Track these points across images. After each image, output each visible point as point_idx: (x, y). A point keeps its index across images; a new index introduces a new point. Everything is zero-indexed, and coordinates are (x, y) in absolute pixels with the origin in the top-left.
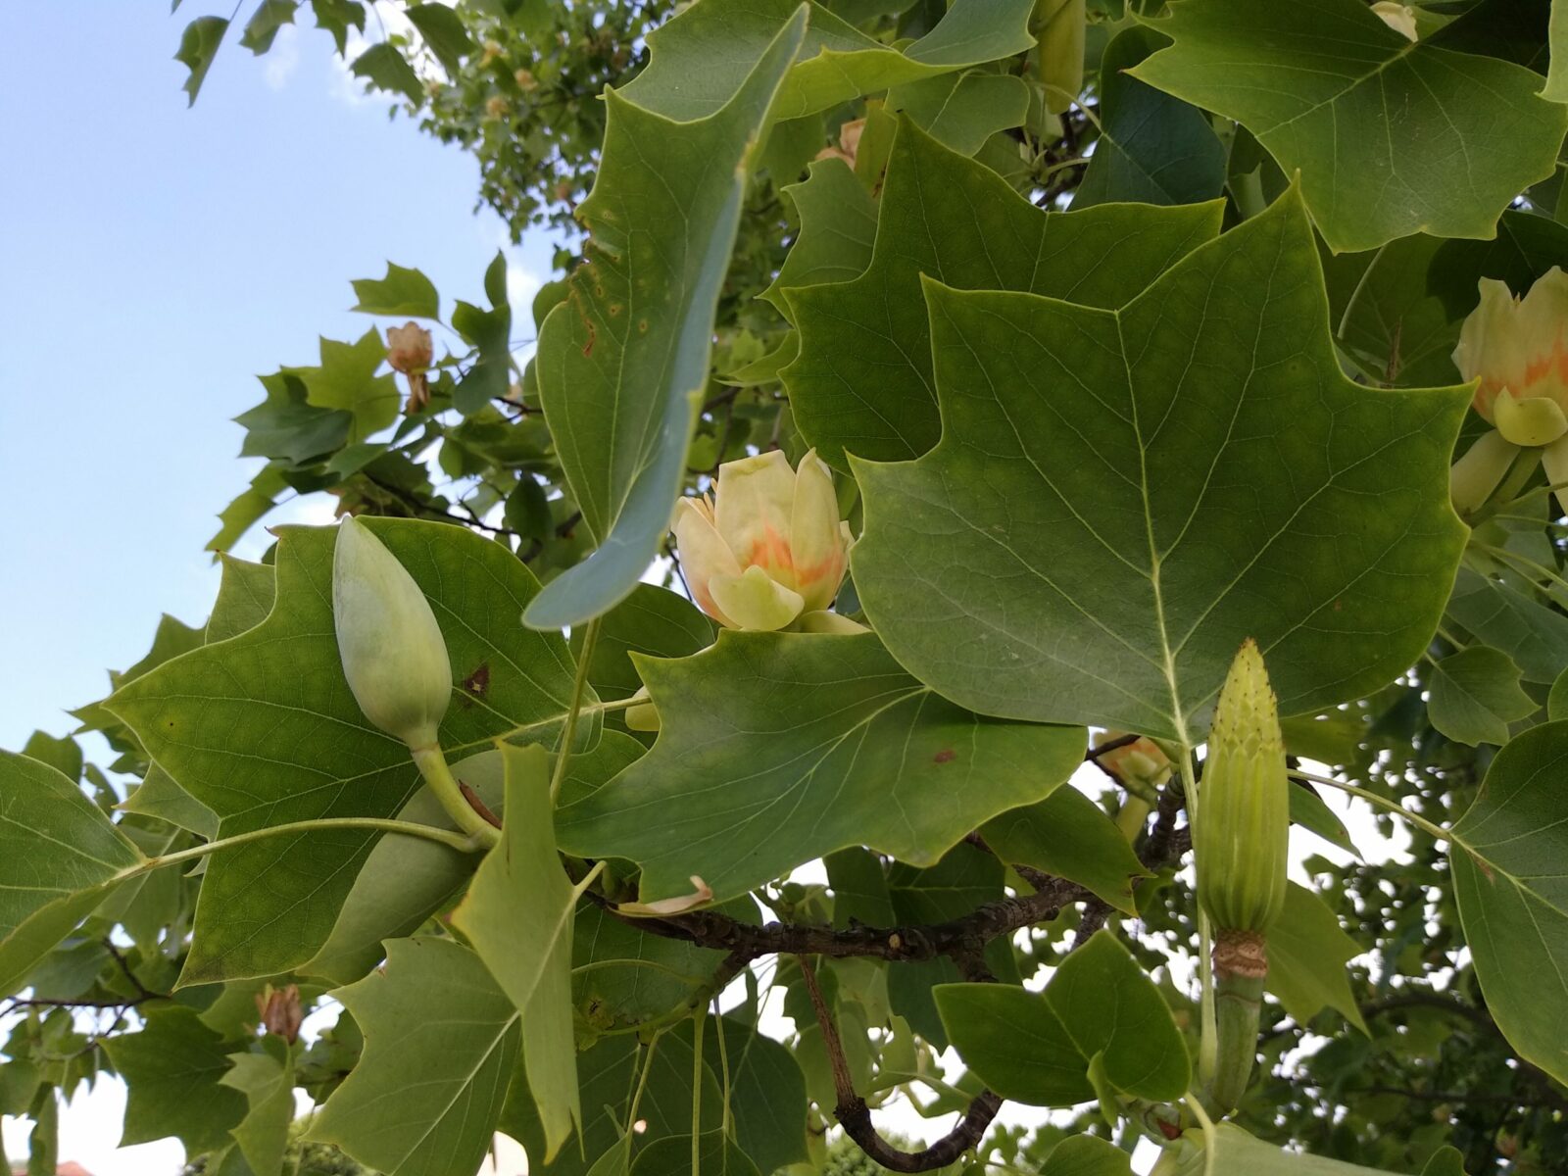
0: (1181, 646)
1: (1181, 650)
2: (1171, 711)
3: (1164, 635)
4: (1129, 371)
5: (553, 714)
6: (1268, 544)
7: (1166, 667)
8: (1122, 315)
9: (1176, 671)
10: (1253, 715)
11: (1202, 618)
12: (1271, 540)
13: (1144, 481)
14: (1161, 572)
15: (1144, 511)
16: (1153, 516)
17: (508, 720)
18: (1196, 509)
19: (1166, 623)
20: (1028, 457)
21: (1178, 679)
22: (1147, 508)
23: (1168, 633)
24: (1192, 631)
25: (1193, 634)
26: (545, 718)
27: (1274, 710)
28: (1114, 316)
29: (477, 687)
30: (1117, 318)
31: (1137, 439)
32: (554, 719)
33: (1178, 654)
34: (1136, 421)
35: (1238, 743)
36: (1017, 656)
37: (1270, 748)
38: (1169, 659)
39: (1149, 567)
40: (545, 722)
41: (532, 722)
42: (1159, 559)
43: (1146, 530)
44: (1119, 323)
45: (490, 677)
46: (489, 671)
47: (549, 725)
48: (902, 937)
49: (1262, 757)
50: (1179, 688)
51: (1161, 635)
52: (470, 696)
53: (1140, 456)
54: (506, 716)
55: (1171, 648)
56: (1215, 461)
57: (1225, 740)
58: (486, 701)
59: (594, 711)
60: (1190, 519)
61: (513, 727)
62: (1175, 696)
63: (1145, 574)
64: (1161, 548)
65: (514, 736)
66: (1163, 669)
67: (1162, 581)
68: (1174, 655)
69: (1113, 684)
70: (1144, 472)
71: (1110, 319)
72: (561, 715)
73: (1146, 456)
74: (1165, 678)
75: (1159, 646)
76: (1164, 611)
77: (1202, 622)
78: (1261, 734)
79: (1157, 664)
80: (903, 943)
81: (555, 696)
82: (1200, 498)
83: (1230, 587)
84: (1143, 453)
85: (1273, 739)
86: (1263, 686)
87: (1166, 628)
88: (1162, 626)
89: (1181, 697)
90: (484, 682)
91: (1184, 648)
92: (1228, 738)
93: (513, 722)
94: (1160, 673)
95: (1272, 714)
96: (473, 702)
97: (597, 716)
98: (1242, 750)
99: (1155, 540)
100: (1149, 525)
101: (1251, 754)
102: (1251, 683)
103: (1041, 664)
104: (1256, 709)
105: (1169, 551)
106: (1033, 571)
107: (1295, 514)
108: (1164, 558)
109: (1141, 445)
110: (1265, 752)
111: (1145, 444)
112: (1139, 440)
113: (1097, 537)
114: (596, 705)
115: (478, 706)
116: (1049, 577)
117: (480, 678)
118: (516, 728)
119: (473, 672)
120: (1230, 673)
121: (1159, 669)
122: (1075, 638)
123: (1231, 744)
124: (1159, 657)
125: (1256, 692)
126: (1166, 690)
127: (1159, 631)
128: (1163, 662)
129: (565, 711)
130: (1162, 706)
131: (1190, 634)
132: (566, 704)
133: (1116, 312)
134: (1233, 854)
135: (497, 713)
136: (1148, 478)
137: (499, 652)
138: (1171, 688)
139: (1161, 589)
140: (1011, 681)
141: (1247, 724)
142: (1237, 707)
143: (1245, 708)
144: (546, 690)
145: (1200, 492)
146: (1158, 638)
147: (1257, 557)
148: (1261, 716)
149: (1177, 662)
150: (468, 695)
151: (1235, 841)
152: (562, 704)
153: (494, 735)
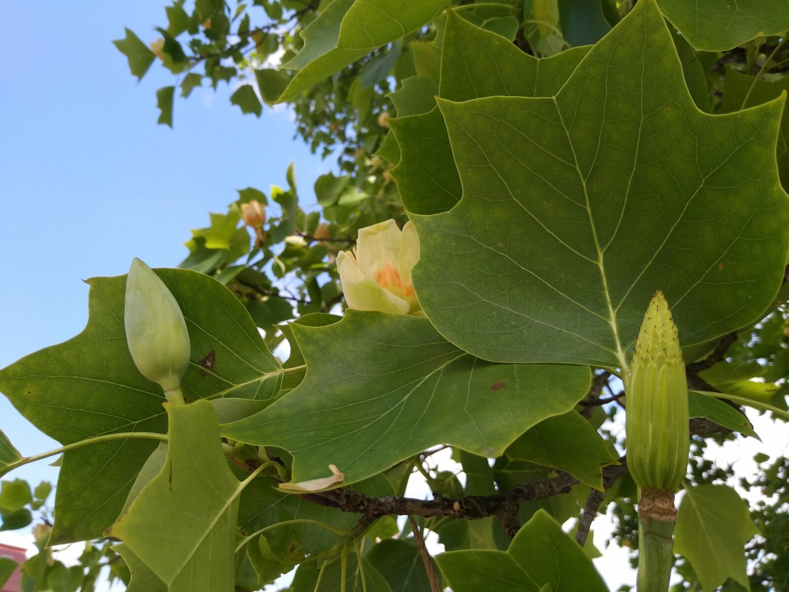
0: (620, 306)
1: (620, 308)
2: (614, 348)
3: (608, 299)
4: (568, 134)
5: (255, 377)
6: (671, 231)
7: (611, 320)
8: (557, 99)
9: (617, 322)
10: (661, 340)
11: (633, 286)
12: (672, 229)
13: (588, 203)
14: (604, 259)
15: (589, 222)
16: (595, 224)
17: (228, 382)
18: (622, 215)
19: (609, 291)
20: (514, 199)
21: (619, 327)
22: (591, 220)
23: (611, 298)
24: (627, 294)
25: (628, 296)
26: (250, 380)
27: (676, 336)
28: (553, 100)
29: (209, 364)
30: (555, 101)
32: (255, 380)
33: (618, 311)
34: (577, 165)
35: (651, 359)
36: (515, 323)
37: (673, 361)
38: (613, 314)
39: (596, 257)
40: (250, 382)
41: (242, 383)
42: (602, 251)
43: (592, 233)
44: (556, 103)
45: (216, 358)
46: (216, 354)
47: (252, 384)
48: (460, 503)
49: (667, 368)
50: (620, 333)
51: (606, 300)
52: (205, 369)
53: (583, 187)
54: (227, 379)
55: (614, 307)
56: (630, 182)
57: (642, 358)
58: (214, 372)
59: (279, 374)
60: (619, 222)
61: (231, 386)
62: (617, 338)
63: (594, 262)
64: (602, 245)
65: (233, 391)
66: (609, 322)
67: (605, 265)
68: (616, 311)
69: (576, 334)
70: (586, 197)
71: (551, 102)
72: (259, 377)
73: (587, 186)
74: (610, 327)
75: (606, 308)
76: (608, 284)
77: (634, 289)
78: (666, 353)
79: (605, 319)
80: (461, 507)
81: (255, 366)
82: (624, 207)
83: (650, 263)
84: (584, 184)
85: (675, 355)
86: (668, 321)
87: (609, 295)
88: (607, 293)
89: (621, 339)
90: (213, 361)
91: (622, 307)
92: (644, 357)
93: (231, 383)
94: (607, 324)
95: (674, 339)
96: (207, 372)
97: (280, 376)
98: (653, 364)
99: (598, 239)
100: (594, 230)
101: (660, 367)
102: (660, 319)
103: (530, 326)
104: (663, 336)
105: (608, 245)
106: (523, 269)
107: (685, 209)
108: (605, 249)
109: (582, 179)
110: (669, 365)
111: (584, 178)
112: (581, 177)
113: (561, 241)
114: (279, 370)
115: (210, 374)
116: (533, 272)
117: (211, 358)
118: (233, 386)
119: (206, 356)
120: (646, 314)
121: (606, 322)
122: (551, 308)
123: (646, 361)
124: (606, 314)
125: (663, 325)
126: (611, 334)
127: (605, 297)
128: (608, 316)
129: (262, 375)
130: (609, 346)
131: (626, 296)
132: (262, 371)
133: (554, 98)
134: (648, 435)
135: (222, 379)
136: (590, 200)
137: (221, 343)
138: (614, 333)
139: (605, 270)
140: (511, 339)
141: (657, 347)
142: (650, 336)
143: (655, 336)
144: (250, 364)
145: (623, 204)
146: (605, 302)
147: (665, 241)
148: (666, 341)
149: (618, 316)
150: (203, 368)
151: (650, 426)
152: (259, 371)
153: (220, 391)
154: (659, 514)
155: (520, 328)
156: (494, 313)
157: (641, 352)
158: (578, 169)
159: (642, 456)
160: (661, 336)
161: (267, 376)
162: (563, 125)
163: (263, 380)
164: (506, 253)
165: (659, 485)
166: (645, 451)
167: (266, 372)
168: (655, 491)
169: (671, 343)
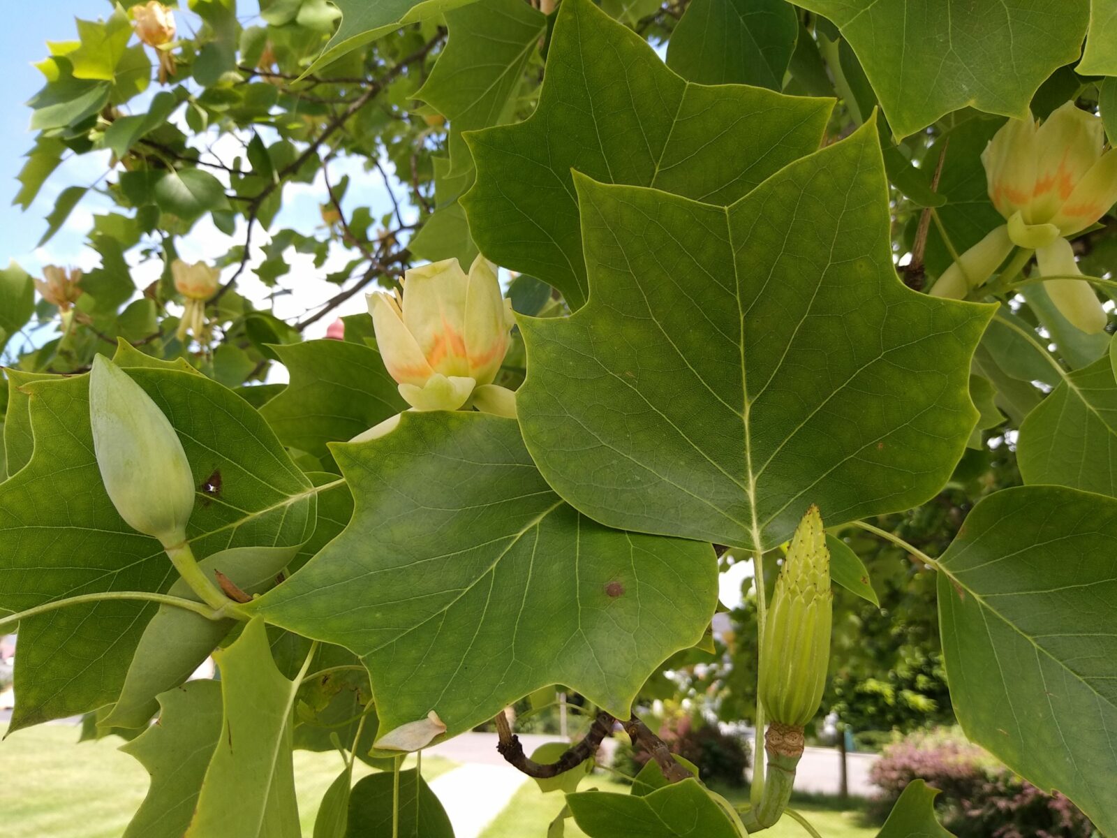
0: (761, 472)
1: (761, 475)
2: (749, 523)
3: (749, 462)
4: (734, 255)
5: (277, 501)
6: (832, 395)
7: (749, 489)
8: (730, 210)
9: (756, 491)
10: (812, 572)
11: (779, 449)
12: (835, 392)
13: (742, 340)
14: (750, 412)
15: (740, 364)
16: (747, 368)
17: (241, 510)
18: (780, 364)
19: (751, 453)
20: (654, 319)
21: (757, 498)
22: (743, 362)
23: (753, 461)
24: (771, 459)
25: (771, 461)
26: (271, 505)
27: (827, 566)
28: (725, 211)
30: (726, 212)
31: (738, 308)
32: (277, 506)
33: (758, 479)
34: (738, 294)
35: (799, 593)
36: (639, 478)
37: (822, 597)
38: (752, 481)
39: (741, 409)
40: (271, 509)
41: (260, 510)
42: (749, 403)
43: (741, 379)
44: (728, 215)
45: (222, 480)
46: (221, 475)
47: (274, 511)
49: (815, 605)
50: (758, 505)
51: (747, 463)
52: (208, 497)
53: (740, 321)
54: (239, 507)
55: (754, 473)
56: (796, 329)
58: (221, 498)
59: (309, 495)
60: (775, 371)
61: (246, 515)
62: (753, 512)
63: (738, 414)
64: (751, 393)
65: (248, 522)
66: (747, 490)
67: (751, 419)
68: (756, 478)
69: (708, 502)
70: (742, 333)
71: (722, 212)
72: (283, 501)
73: (745, 321)
74: (748, 497)
75: (746, 472)
76: (751, 443)
77: (778, 452)
78: (816, 587)
79: (742, 486)
81: (277, 487)
82: (784, 355)
83: (802, 425)
84: (742, 319)
85: (825, 590)
86: (821, 547)
87: (751, 457)
88: (748, 454)
89: (758, 512)
90: (218, 484)
91: (764, 473)
92: (792, 587)
93: (245, 512)
94: (744, 493)
95: (826, 571)
96: (212, 501)
97: (312, 499)
98: (800, 598)
99: (747, 387)
100: (744, 375)
101: (808, 602)
102: (813, 544)
103: (656, 485)
104: (814, 567)
105: (758, 396)
106: (654, 409)
107: (854, 375)
108: (753, 401)
109: (741, 312)
110: (817, 600)
111: (743, 311)
112: (740, 309)
113: (704, 383)
114: (310, 490)
115: (215, 503)
116: (665, 414)
117: (215, 481)
118: (248, 515)
119: (209, 477)
120: (798, 530)
121: (744, 490)
122: (682, 463)
123: (793, 593)
124: (743, 480)
125: (816, 552)
126: (746, 506)
127: (745, 459)
128: (747, 485)
129: (286, 498)
130: (744, 520)
131: (769, 461)
132: (286, 492)
133: (726, 208)
134: (788, 675)
135: (232, 507)
136: (745, 338)
137: (227, 459)
138: (751, 505)
139: (750, 426)
140: (634, 500)
141: (807, 578)
142: (801, 565)
143: (806, 566)
144: (270, 484)
145: (784, 351)
146: (745, 465)
147: (823, 404)
148: (817, 572)
149: (758, 484)
150: (205, 496)
151: (791, 666)
152: (283, 493)
153: (230, 523)
154: (788, 750)
155: (645, 486)
156: (614, 462)
157: (789, 581)
158: (738, 299)
159: (779, 695)
160: (812, 566)
161: (293, 499)
162: (731, 243)
163: (289, 505)
164: (635, 386)
165: (792, 722)
166: (781, 690)
167: (292, 493)
168: (787, 727)
169: (823, 575)
